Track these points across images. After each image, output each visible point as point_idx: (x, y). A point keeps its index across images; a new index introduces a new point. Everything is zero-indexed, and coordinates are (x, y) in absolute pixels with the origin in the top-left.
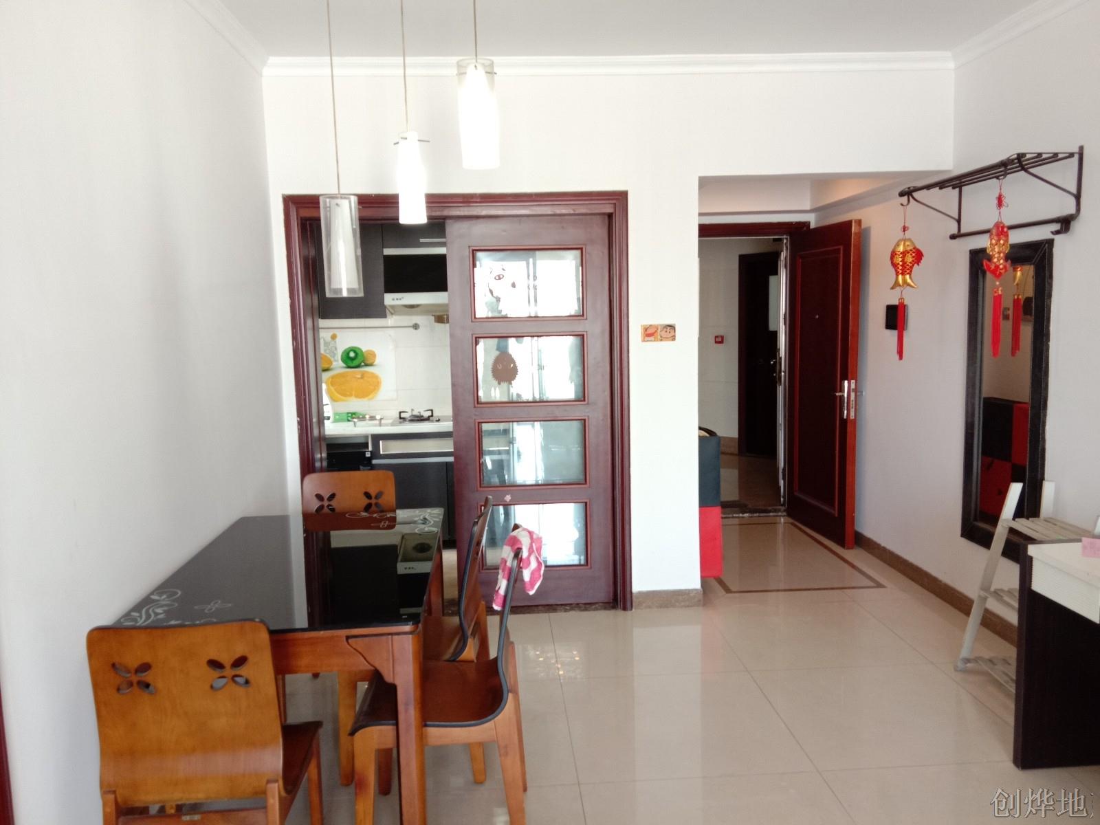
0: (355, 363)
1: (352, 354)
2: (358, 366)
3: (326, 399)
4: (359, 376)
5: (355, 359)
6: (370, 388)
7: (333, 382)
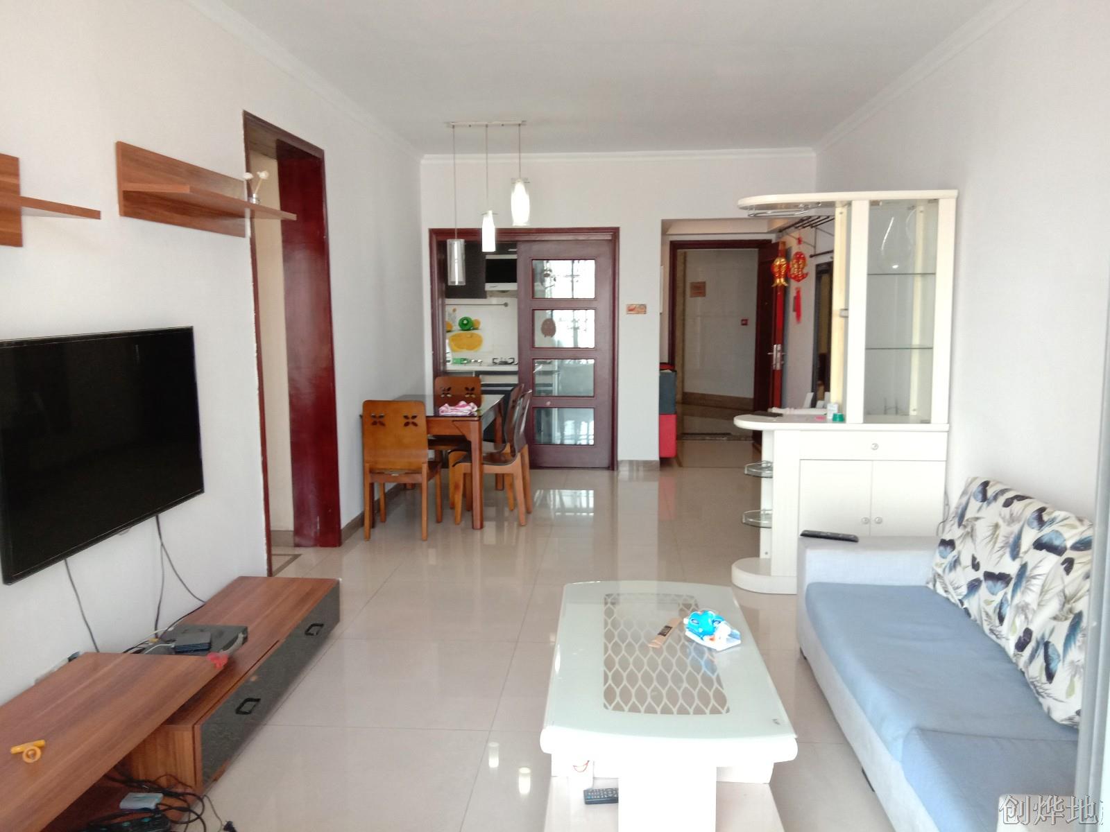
0: (467, 327)
1: (465, 322)
2: (469, 330)
3: (448, 350)
4: (469, 336)
5: (467, 325)
6: (475, 344)
7: (453, 339)
